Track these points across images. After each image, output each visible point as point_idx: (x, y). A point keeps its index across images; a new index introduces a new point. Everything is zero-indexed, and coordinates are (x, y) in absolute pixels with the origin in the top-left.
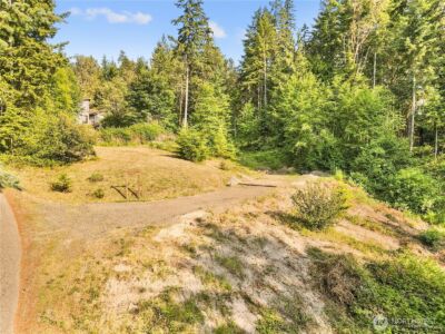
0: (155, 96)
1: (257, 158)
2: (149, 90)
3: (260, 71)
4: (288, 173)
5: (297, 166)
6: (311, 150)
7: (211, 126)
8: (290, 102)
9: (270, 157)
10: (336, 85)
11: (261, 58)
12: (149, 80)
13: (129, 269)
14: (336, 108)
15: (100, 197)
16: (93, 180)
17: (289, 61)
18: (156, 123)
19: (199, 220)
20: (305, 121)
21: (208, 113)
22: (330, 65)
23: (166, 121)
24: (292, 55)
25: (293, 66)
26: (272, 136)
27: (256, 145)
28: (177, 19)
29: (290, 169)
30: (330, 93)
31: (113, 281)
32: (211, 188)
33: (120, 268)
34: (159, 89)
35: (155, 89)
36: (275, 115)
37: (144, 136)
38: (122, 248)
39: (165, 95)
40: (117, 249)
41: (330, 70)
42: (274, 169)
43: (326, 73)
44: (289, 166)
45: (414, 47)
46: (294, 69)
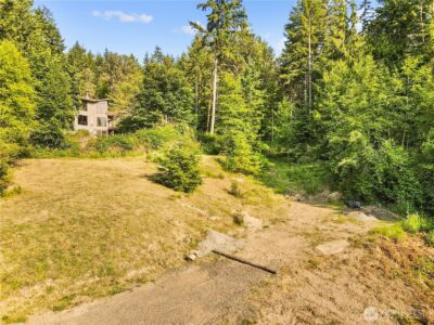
0: (169, 94)
1: (289, 175)
3: (303, 60)
4: (329, 201)
6: (366, 170)
7: (233, 130)
8: (336, 99)
9: (308, 174)
10: (408, 72)
11: (305, 44)
14: (407, 107)
17: (338, 43)
18: (171, 126)
20: (355, 128)
22: (400, 47)
24: (343, 35)
25: (344, 50)
26: (313, 144)
27: (291, 155)
28: (205, 3)
29: (334, 194)
30: (399, 83)
34: (174, 86)
36: (318, 116)
41: (401, 53)
42: (310, 194)
43: (394, 58)
44: (332, 190)
46: (346, 54)
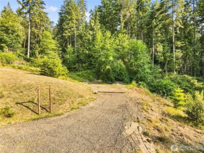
0: (11, 35)
1: (78, 75)
2: (6, 31)
3: (72, 29)
4: (99, 83)
5: (103, 79)
9: (85, 75)
11: (73, 22)
12: (6, 25)
18: (11, 53)
20: (110, 55)
21: (48, 48)
26: (84, 63)
29: (100, 81)
34: (14, 32)
35: (10, 31)
39: (17, 36)
42: (91, 81)
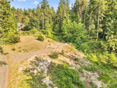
0: (35, 23)
2: (34, 21)
3: (60, 16)
7: (48, 30)
11: (61, 13)
12: (34, 19)
13: (22, 66)
15: (20, 52)
16: (19, 48)
18: (36, 29)
19: (36, 57)
21: (47, 27)
23: (38, 28)
25: (66, 17)
27: (58, 34)
28: (41, 2)
30: (72, 25)
31: (20, 67)
32: (42, 49)
33: (21, 65)
37: (32, 33)
38: (22, 62)
39: (37, 22)
40: (21, 62)
45: (89, 16)
